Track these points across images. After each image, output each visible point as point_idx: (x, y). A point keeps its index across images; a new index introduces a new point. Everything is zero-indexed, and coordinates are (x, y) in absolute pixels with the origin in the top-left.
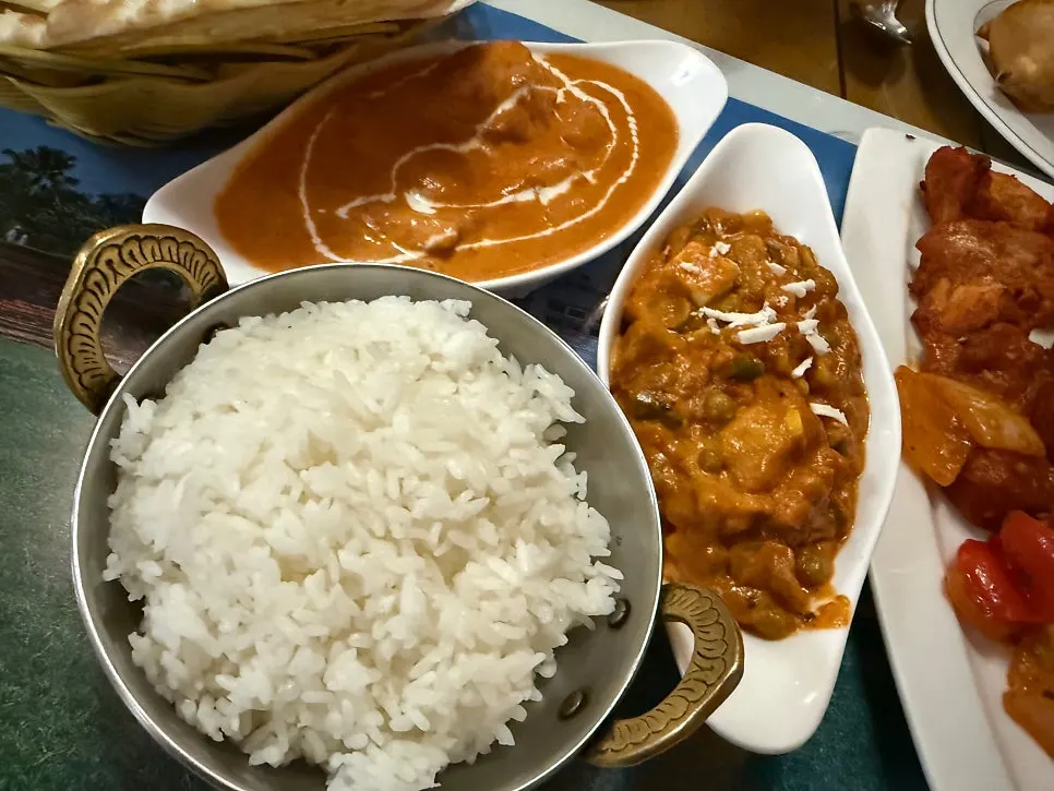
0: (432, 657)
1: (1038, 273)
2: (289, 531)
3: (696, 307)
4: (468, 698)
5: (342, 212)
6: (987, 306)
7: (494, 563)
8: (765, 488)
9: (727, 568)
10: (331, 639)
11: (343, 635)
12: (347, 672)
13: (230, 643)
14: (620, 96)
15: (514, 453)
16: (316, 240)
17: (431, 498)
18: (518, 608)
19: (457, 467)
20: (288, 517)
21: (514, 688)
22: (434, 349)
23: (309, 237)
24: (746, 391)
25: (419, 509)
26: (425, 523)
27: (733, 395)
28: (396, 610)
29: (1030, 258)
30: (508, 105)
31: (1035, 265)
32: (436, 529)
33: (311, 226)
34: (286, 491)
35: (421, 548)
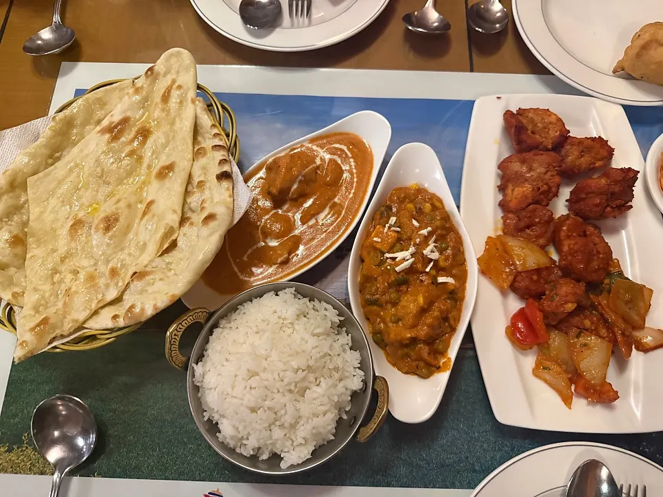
0: (302, 422)
1: (547, 176)
2: (250, 399)
3: (383, 253)
4: (314, 431)
5: (245, 258)
6: (526, 197)
7: (315, 388)
8: (414, 326)
9: (408, 355)
10: (270, 426)
11: (274, 423)
12: (278, 433)
13: (243, 433)
14: (345, 148)
15: (313, 351)
16: (239, 274)
17: (289, 376)
18: (325, 400)
19: (294, 364)
20: (248, 396)
21: (328, 425)
22: (283, 317)
23: (236, 273)
24: (404, 288)
25: (286, 381)
26: (289, 384)
27: (398, 291)
28: (286, 413)
29: (543, 170)
30: (295, 186)
31: (546, 173)
32: (293, 384)
33: (236, 269)
34: (246, 387)
35: (290, 391)
